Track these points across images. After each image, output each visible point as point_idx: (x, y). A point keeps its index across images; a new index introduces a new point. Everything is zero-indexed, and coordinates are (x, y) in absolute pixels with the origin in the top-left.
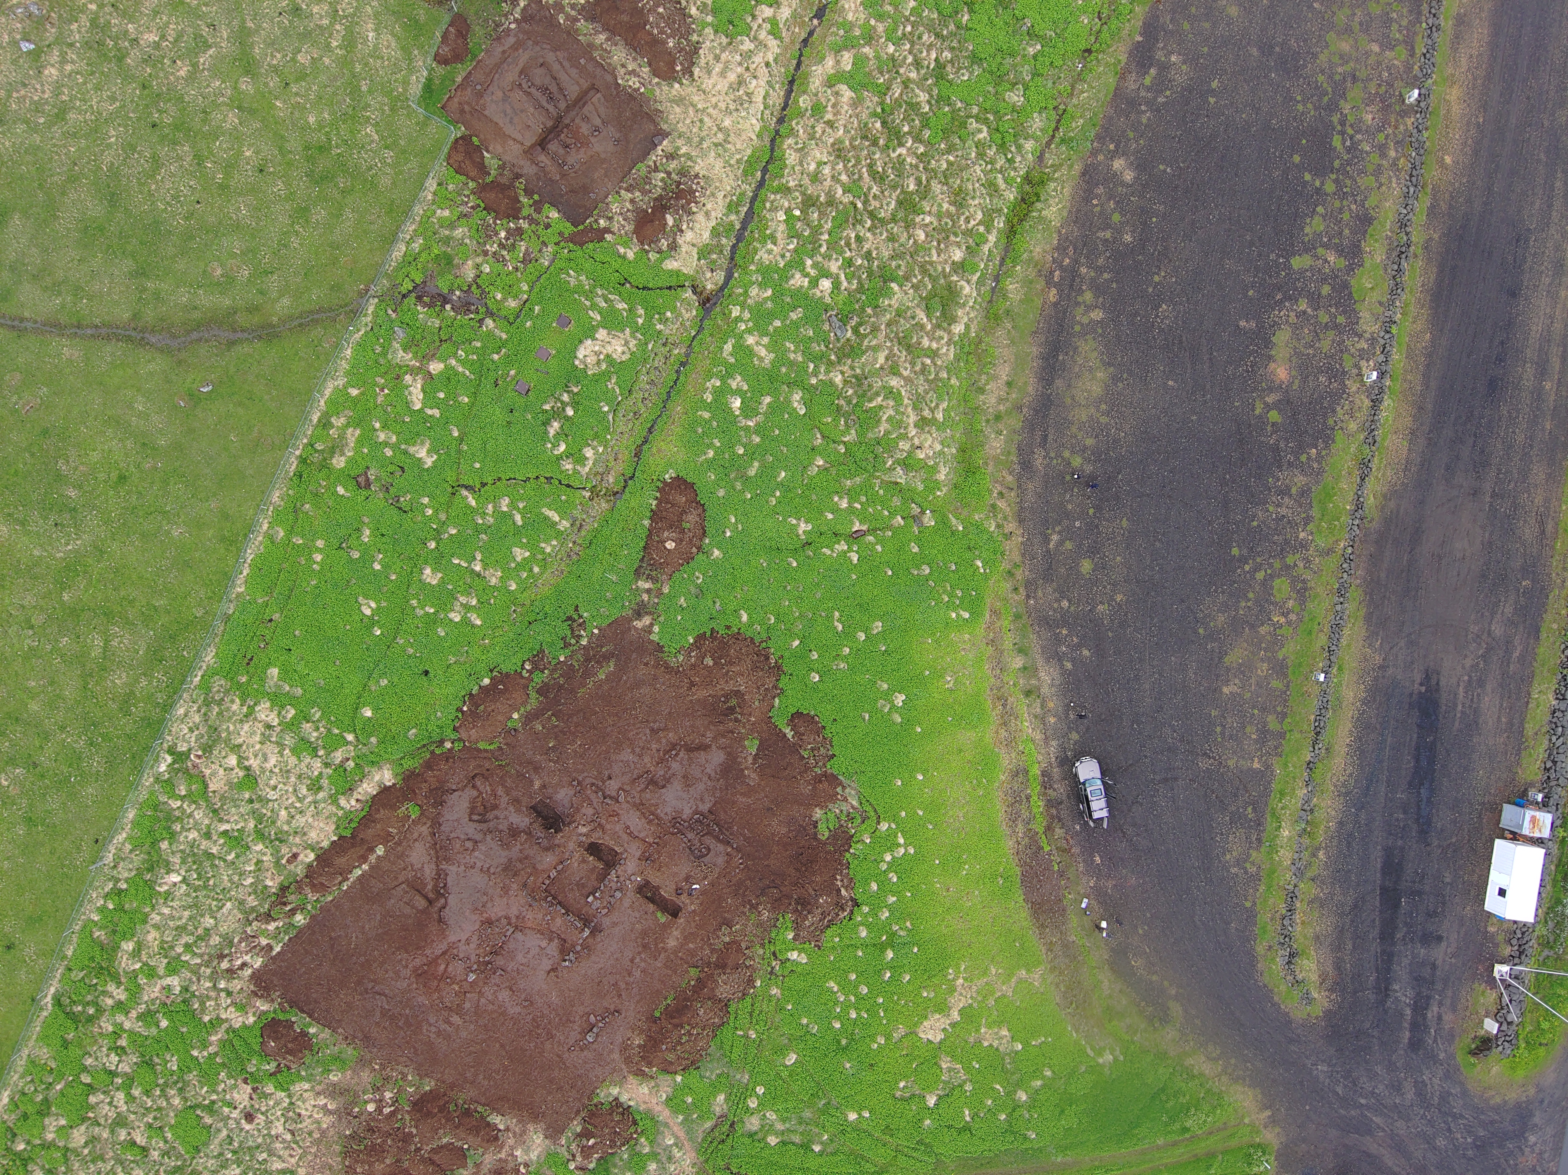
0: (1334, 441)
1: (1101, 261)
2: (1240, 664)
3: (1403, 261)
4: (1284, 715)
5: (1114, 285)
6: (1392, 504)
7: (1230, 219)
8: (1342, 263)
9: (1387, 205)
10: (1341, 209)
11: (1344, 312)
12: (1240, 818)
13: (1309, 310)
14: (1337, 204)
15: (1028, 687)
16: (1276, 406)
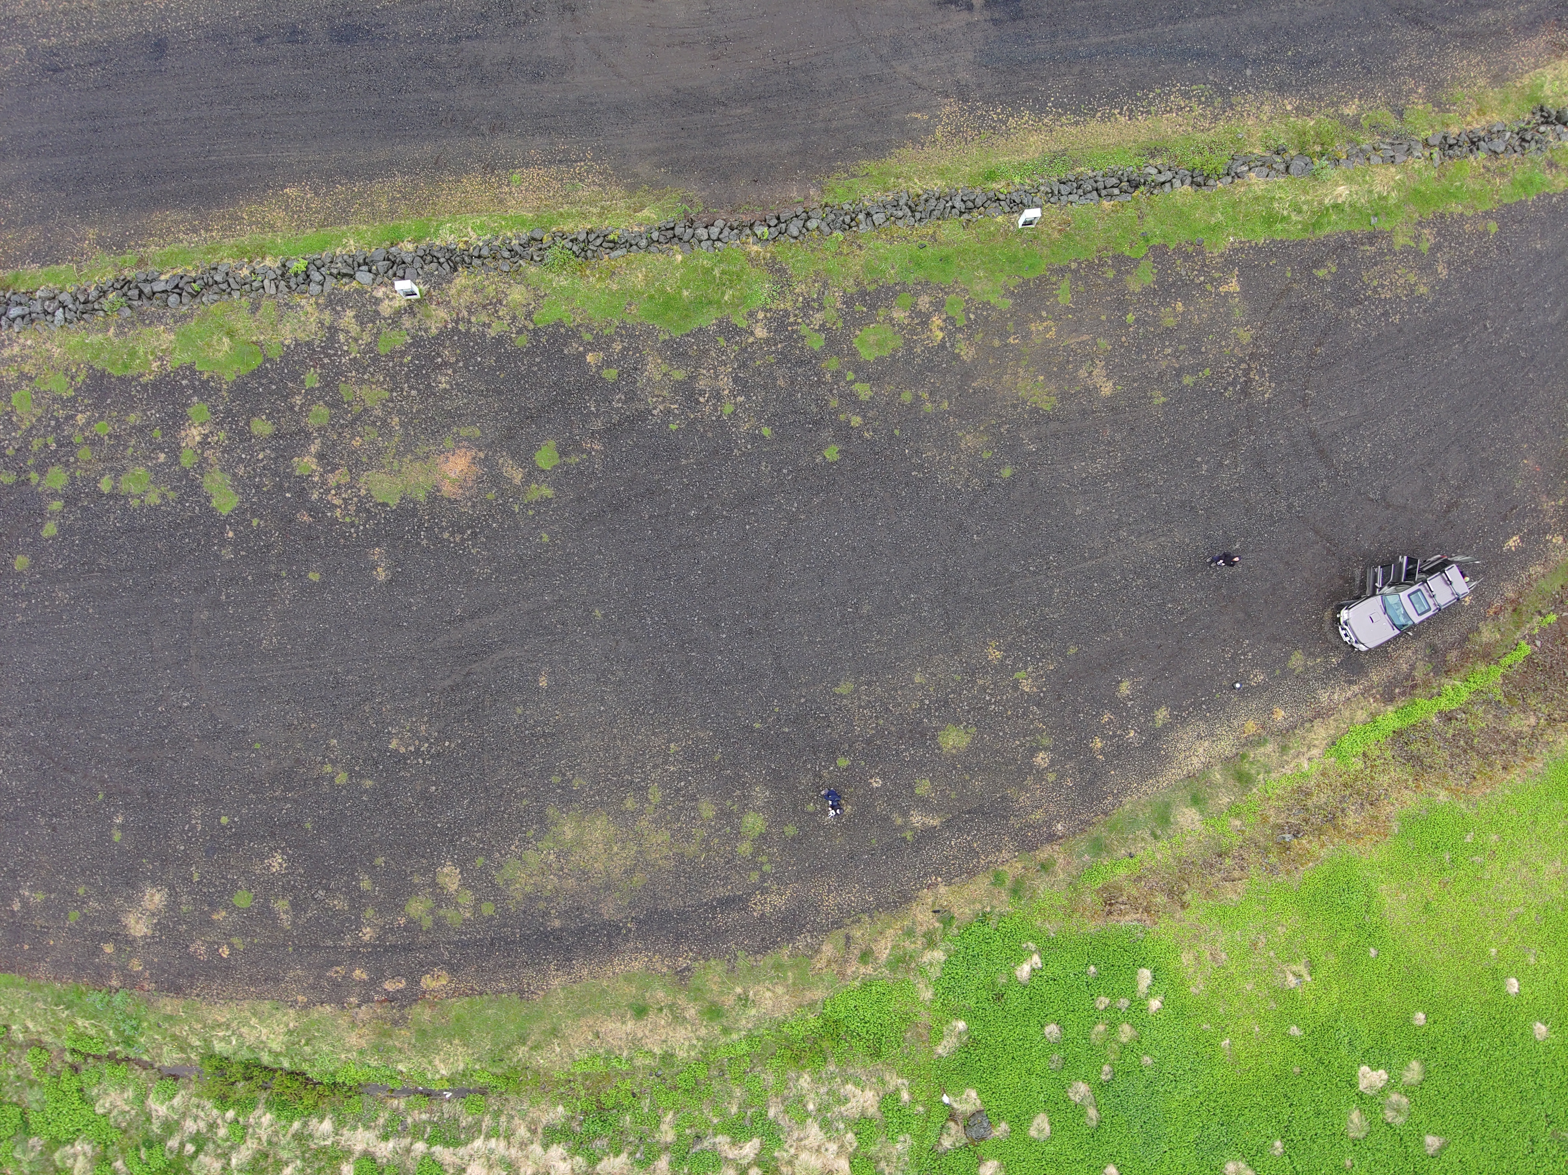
0: (559, 324)
1: (340, 903)
2: (1049, 376)
3: (158, 287)
4: (1120, 260)
5: (380, 861)
6: (644, 169)
7: (179, 663)
8: (198, 409)
9: (57, 352)
10: (93, 444)
11: (296, 377)
12: (1342, 287)
13: (313, 449)
14: (85, 453)
15: (1231, 781)
16: (525, 458)
